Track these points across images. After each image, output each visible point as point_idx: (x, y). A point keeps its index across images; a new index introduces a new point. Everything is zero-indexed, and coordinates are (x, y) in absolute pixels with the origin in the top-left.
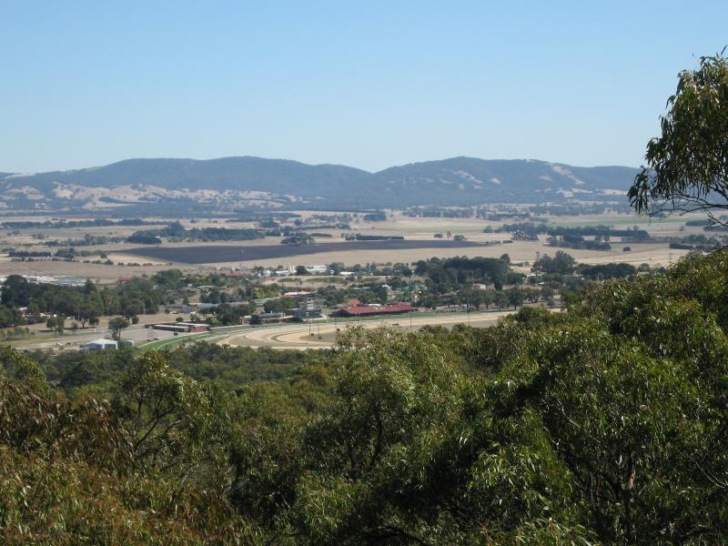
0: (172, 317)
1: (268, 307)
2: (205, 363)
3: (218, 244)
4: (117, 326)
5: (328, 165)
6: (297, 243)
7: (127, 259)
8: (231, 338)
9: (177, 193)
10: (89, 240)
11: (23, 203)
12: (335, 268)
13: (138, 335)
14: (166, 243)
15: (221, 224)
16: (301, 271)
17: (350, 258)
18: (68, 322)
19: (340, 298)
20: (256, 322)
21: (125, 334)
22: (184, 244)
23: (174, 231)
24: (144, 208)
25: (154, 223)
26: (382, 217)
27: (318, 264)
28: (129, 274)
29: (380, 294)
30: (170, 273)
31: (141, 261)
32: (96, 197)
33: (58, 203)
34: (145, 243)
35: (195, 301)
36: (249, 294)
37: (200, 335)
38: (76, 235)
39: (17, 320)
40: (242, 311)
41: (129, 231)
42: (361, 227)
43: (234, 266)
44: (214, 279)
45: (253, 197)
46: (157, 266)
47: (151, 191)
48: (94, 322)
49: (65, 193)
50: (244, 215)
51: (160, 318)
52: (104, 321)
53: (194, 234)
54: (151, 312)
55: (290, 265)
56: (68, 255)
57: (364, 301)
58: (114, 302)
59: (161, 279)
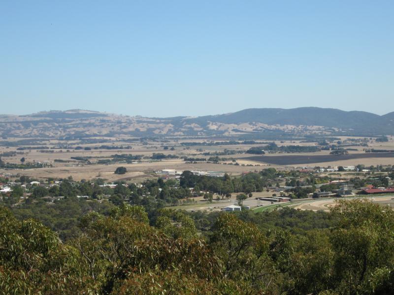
0: (270, 194)
1: (322, 189)
2: (288, 219)
3: (295, 155)
4: (241, 198)
5: (356, 111)
6: (338, 154)
7: (246, 163)
8: (303, 205)
9: (273, 127)
10: (226, 152)
11: (191, 132)
12: (360, 168)
13: (252, 203)
14: (267, 154)
15: (297, 143)
16: (341, 169)
17: (368, 162)
18: (215, 196)
19: (362, 184)
20: (316, 197)
21: (245, 203)
22: (277, 154)
23: (272, 147)
24: (256, 135)
25: (261, 143)
26: (386, 140)
27: (350, 166)
28: (247, 170)
29: (384, 182)
30: (269, 170)
31: (254, 163)
32: (230, 129)
33: (210, 132)
34: (256, 153)
35: (283, 185)
36: (312, 181)
37: (285, 203)
38: (219, 149)
39: (188, 195)
40: (308, 191)
41: (247, 147)
42: (374, 145)
43: (304, 166)
44: (293, 173)
45: (314, 129)
46: (262, 166)
47: (260, 126)
48: (228, 196)
49: (213, 127)
50: (309, 138)
51: (264, 194)
52: (234, 195)
53: (283, 149)
54: (259, 190)
55: (335, 166)
56: (215, 160)
57: (375, 185)
58: (239, 185)
59: (265, 173)
